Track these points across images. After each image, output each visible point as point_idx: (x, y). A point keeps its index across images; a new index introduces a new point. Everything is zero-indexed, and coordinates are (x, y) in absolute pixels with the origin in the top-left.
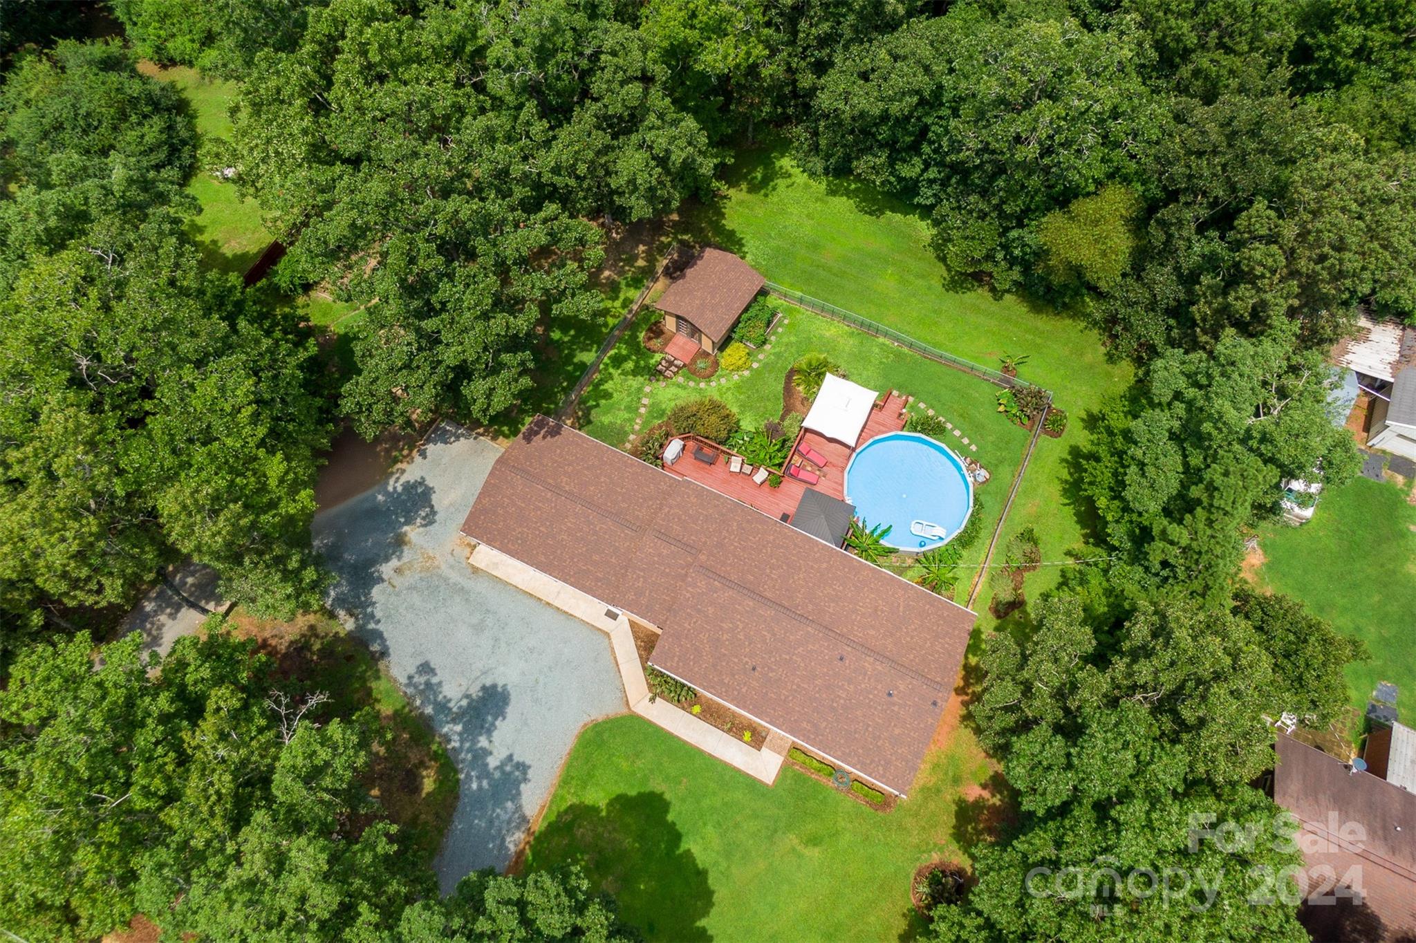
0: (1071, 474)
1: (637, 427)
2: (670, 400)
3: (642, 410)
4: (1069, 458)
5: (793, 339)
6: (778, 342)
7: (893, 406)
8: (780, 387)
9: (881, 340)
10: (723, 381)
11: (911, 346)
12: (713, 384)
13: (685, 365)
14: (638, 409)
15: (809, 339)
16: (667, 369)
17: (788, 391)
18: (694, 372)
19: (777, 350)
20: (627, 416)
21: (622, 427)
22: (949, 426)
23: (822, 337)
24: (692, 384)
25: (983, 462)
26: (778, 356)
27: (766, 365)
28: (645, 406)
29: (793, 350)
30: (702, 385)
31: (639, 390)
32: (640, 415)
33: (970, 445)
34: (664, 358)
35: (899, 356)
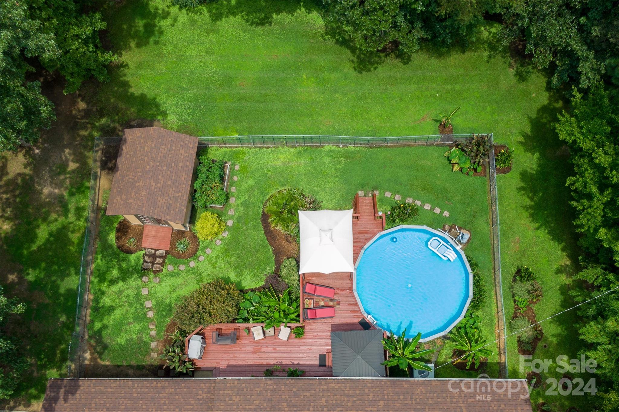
0: (532, 199)
1: (153, 333)
2: (170, 292)
3: (151, 314)
4: (522, 184)
5: (251, 182)
6: (240, 192)
7: (366, 207)
8: (261, 234)
9: (327, 147)
10: (208, 251)
11: (355, 142)
12: (202, 258)
13: (167, 253)
14: (145, 314)
15: (264, 175)
16: (153, 263)
17: (270, 234)
18: (179, 256)
19: (242, 199)
20: (138, 327)
21: (140, 339)
22: (418, 203)
23: (275, 168)
24: (182, 268)
25: (460, 223)
26: (245, 204)
27: (239, 219)
28: (150, 309)
29: (256, 193)
30: (192, 264)
31: (138, 296)
32: (151, 320)
33: (442, 212)
34: (144, 255)
35: (348, 156)
